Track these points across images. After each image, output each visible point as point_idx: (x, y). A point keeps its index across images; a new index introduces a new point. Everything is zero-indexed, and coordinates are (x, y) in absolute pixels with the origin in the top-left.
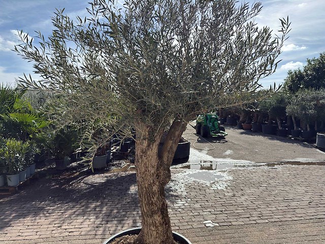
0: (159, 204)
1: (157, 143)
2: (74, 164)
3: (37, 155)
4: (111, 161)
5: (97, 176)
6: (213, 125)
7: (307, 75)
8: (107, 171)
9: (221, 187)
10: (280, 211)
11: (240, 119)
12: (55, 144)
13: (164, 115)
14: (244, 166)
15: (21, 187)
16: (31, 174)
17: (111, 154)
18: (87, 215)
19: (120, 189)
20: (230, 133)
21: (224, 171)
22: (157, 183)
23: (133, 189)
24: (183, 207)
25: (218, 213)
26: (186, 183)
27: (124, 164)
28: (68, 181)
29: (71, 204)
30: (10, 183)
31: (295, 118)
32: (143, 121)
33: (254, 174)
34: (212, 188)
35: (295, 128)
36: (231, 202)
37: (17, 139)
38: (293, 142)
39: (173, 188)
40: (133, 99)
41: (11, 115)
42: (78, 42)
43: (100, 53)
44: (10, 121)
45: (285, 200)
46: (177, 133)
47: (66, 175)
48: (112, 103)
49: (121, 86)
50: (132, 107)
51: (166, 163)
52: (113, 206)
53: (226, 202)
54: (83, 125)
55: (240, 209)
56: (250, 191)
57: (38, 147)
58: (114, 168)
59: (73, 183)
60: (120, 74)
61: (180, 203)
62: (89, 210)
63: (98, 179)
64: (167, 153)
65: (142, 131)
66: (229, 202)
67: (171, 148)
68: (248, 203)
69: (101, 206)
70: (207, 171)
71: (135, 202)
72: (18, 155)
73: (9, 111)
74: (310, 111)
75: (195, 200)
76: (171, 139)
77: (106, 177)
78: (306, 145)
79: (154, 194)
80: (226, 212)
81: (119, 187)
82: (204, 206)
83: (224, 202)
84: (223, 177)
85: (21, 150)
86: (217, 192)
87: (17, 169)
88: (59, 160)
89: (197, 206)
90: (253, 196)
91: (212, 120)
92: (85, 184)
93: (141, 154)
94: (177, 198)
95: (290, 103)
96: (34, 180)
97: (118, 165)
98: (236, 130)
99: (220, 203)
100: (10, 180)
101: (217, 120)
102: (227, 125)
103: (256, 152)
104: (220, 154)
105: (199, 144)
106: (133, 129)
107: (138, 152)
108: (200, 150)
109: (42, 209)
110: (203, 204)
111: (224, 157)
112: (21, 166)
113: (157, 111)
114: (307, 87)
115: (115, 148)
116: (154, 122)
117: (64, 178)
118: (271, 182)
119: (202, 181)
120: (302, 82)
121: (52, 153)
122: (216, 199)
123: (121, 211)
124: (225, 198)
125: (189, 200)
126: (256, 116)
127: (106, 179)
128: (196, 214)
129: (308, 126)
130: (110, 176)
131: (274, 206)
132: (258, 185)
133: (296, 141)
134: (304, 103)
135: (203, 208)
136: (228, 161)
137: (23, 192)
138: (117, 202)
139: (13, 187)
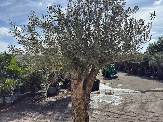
0: (84, 116)
1: (83, 81)
2: (40, 91)
3: (21, 87)
4: (59, 90)
5: (51, 97)
6: (111, 71)
7: (159, 45)
8: (57, 95)
9: (117, 104)
10: (150, 118)
11: (125, 68)
12: (30, 81)
13: (87, 66)
14: (128, 93)
15: (12, 104)
16: (18, 97)
17: (59, 86)
18: (46, 119)
19: (63, 105)
20: (120, 75)
21: (118, 95)
22: (83, 104)
23: (70, 105)
24: (97, 115)
25: (116, 118)
26: (98, 102)
27: (66, 91)
28: (36, 100)
29: (37, 113)
30: (7, 102)
31: (154, 67)
32: (75, 69)
33: (134, 97)
34: (112, 105)
35: (154, 72)
36: (123, 112)
37: (12, 79)
38: (153, 79)
39: (91, 105)
40: (70, 57)
41: (9, 66)
42: (42, 28)
43: (53, 34)
44: (8, 69)
45: (152, 111)
46: (94, 76)
47: (36, 97)
48: (59, 60)
49: (63, 51)
50: (69, 62)
51: (88, 92)
52: (59, 115)
53: (120, 112)
54: (43, 71)
55: (128, 116)
56: (132, 106)
57: (22, 83)
58: (60, 93)
59: (39, 101)
60: (63, 44)
61: (95, 113)
62: (47, 116)
63: (52, 99)
64: (88, 87)
65: (75, 75)
66: (121, 112)
67: (91, 84)
68: (132, 113)
69: (53, 114)
70: (109, 95)
71: (71, 112)
72: (11, 87)
73: (8, 64)
74: (162, 63)
75: (103, 111)
76: (90, 79)
77: (56, 98)
78: (161, 81)
79: (81, 110)
80: (120, 118)
81: (63, 104)
82: (108, 115)
83: (119, 113)
84: (118, 98)
85: (13, 84)
86: (114, 107)
87: (10, 94)
88: (32, 89)
89: (104, 114)
90: (134, 109)
91: (111, 68)
92: (46, 102)
93: (74, 87)
94: (94, 110)
95: (151, 60)
96: (19, 100)
97: (63, 92)
98: (123, 73)
99: (116, 113)
100: (7, 100)
101: (113, 68)
102: (119, 71)
103: (134, 85)
104: (115, 86)
105: (104, 81)
106: (70, 74)
107: (72, 86)
108: (105, 84)
109: (22, 115)
110: (108, 113)
111: (118, 88)
112: (13, 93)
113: (83, 64)
114: (159, 51)
115: (61, 83)
116: (81, 69)
117: (34, 99)
118: (143, 101)
119: (107, 101)
120: (156, 49)
121: (29, 86)
122: (115, 110)
123: (64, 117)
124: (119, 110)
125: (100, 111)
126: (133, 66)
127: (56, 99)
128: (104, 119)
129: (161, 71)
130: (58, 98)
131: (146, 115)
132: (136, 103)
133: (155, 79)
134: (158, 59)
135: (108, 116)
136: (120, 90)
137: (13, 106)
138: (61, 112)
139: (8, 103)
